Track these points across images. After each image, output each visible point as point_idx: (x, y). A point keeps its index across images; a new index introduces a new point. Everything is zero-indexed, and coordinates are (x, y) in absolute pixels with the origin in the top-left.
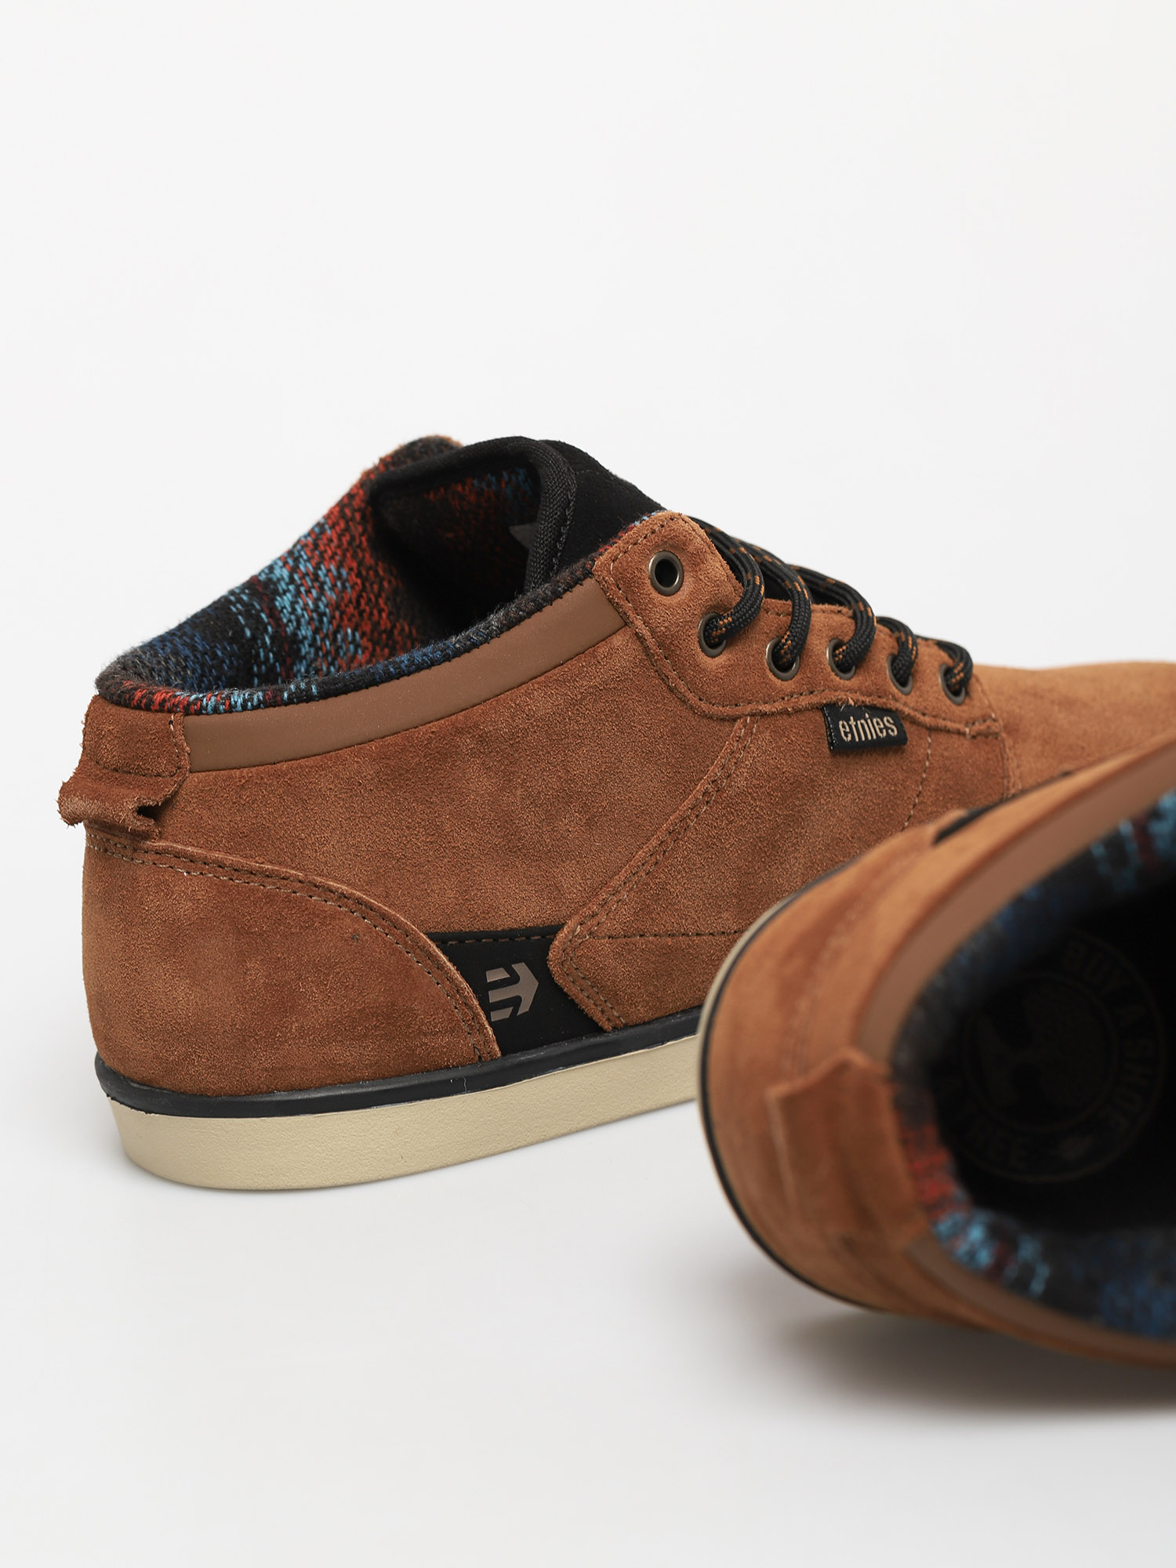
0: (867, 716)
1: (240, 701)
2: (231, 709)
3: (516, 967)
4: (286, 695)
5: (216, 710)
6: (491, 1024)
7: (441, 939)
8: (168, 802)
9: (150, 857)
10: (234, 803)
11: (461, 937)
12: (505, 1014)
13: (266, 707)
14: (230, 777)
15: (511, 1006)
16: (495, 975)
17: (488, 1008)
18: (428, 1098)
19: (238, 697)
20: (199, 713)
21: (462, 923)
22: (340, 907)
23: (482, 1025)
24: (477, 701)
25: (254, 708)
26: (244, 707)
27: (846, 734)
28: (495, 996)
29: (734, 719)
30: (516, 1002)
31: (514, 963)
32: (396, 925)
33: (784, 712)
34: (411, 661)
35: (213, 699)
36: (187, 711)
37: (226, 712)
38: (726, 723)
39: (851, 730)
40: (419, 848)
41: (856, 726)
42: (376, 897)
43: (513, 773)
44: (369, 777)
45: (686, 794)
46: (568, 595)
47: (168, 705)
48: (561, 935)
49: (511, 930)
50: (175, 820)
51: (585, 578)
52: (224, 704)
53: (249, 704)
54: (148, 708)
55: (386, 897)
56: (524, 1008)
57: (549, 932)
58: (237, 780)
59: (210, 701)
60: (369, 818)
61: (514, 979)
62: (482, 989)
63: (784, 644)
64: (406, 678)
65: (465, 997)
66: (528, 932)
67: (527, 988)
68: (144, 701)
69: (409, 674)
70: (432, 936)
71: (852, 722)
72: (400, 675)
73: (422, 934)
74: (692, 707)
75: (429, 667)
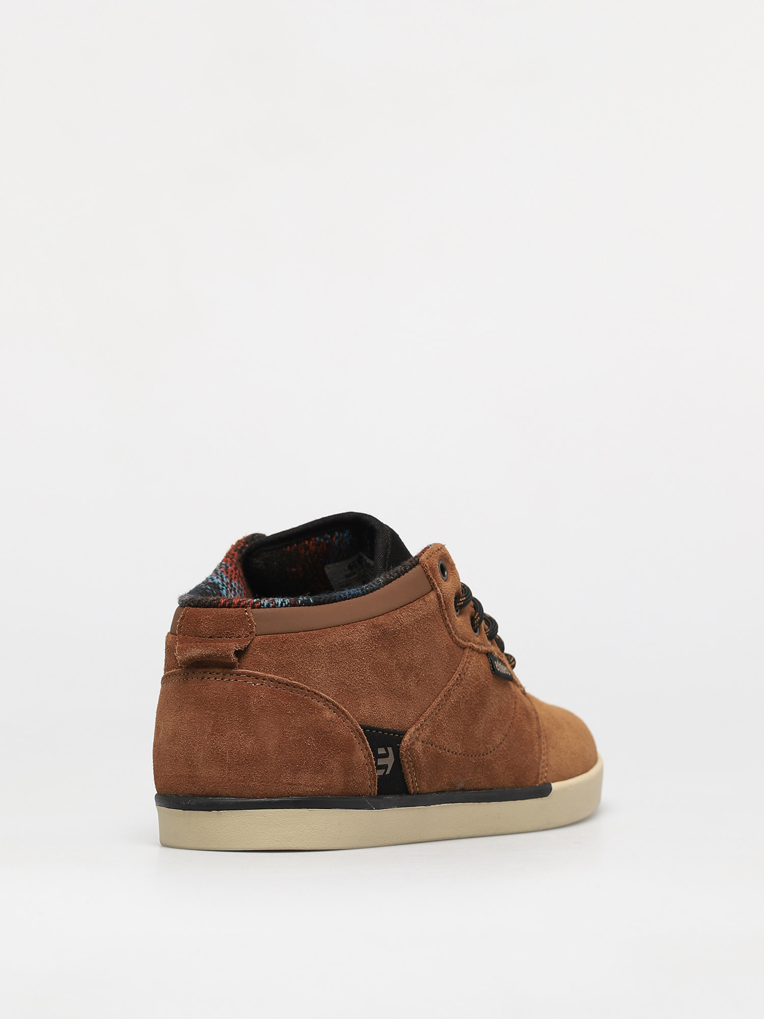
0: (501, 663)
1: (280, 602)
2: (275, 606)
3: (388, 749)
4: (299, 601)
5: (268, 606)
6: (377, 776)
7: (365, 729)
8: (246, 649)
9: (235, 676)
10: (279, 650)
12: (382, 772)
13: (291, 606)
14: (277, 638)
15: (384, 768)
16: (381, 751)
17: (378, 767)
19: (279, 601)
20: (259, 607)
21: (372, 722)
22: (324, 705)
24: (380, 614)
25: (286, 606)
26: (282, 605)
27: (498, 667)
28: (380, 762)
30: (387, 767)
32: (348, 717)
34: (350, 594)
35: (266, 601)
36: (253, 607)
37: (273, 607)
42: (340, 703)
46: (410, 572)
47: (242, 604)
48: (406, 738)
50: (248, 659)
51: (417, 565)
52: (272, 603)
53: (284, 604)
54: (229, 607)
56: (388, 771)
57: (402, 734)
58: (281, 639)
59: (265, 602)
60: (338, 663)
61: (387, 755)
62: (377, 757)
63: (476, 619)
64: (348, 601)
65: (371, 759)
66: (395, 732)
67: (391, 761)
68: (228, 603)
69: (349, 599)
70: (362, 727)
71: (498, 663)
72: (345, 599)
73: (358, 724)
75: (357, 597)
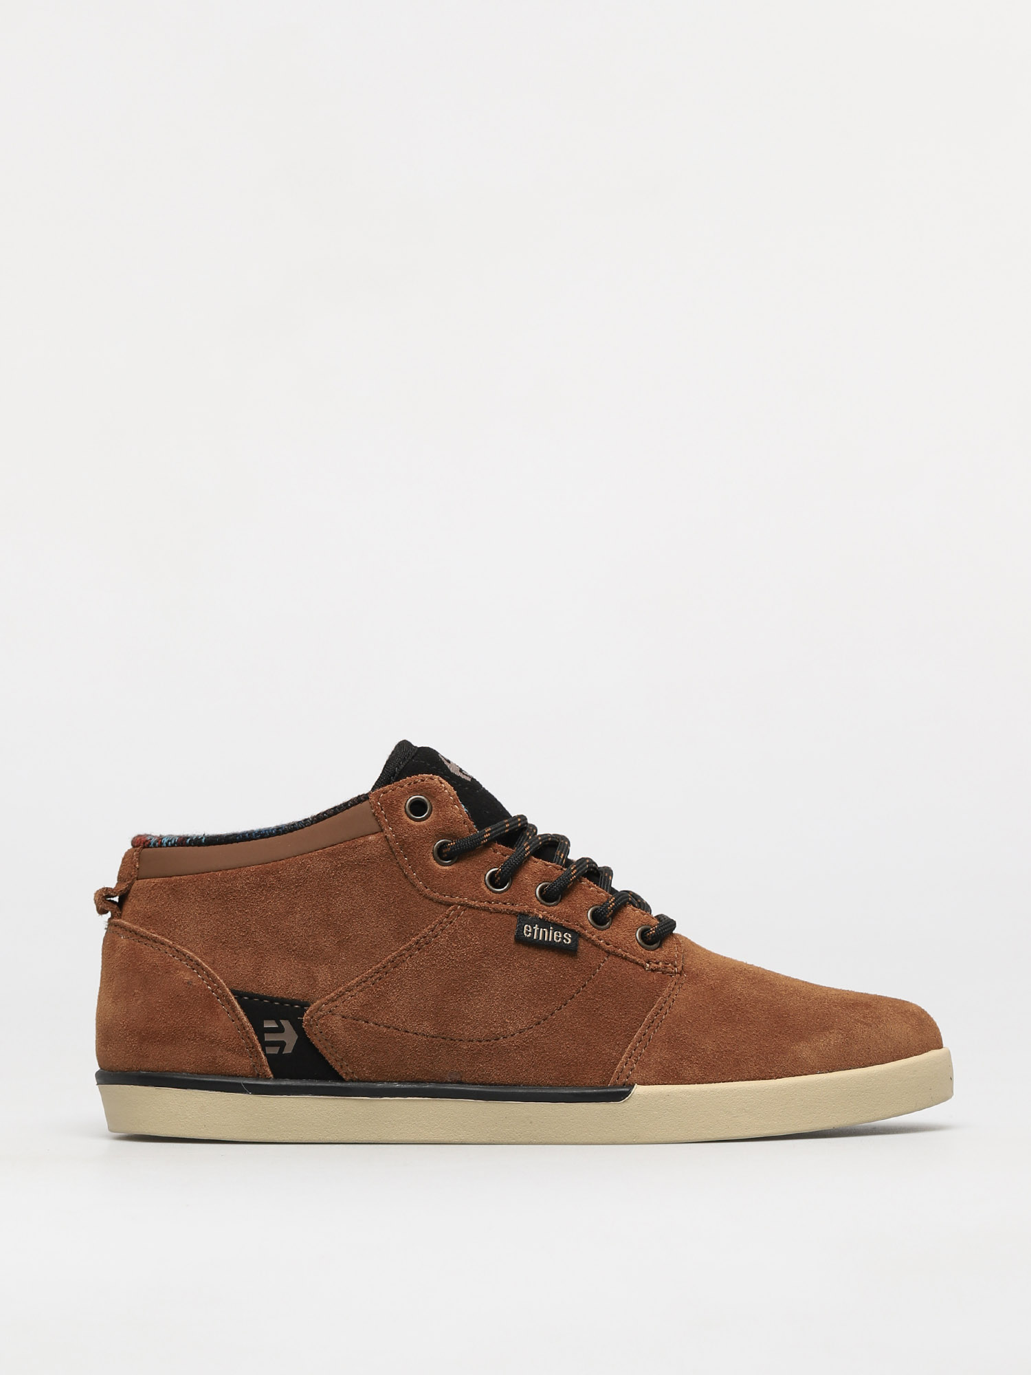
0: (551, 928)
3: (283, 1022)
6: (265, 1055)
7: (239, 995)
11: (252, 996)
12: (274, 1051)
15: (278, 1046)
16: (269, 1024)
17: (265, 1045)
18: (221, 1091)
21: (253, 988)
22: (187, 965)
23: (259, 1053)
27: (528, 933)
28: (269, 1037)
29: (450, 905)
30: (282, 1045)
31: (282, 1019)
32: (214, 981)
33: (485, 909)
38: (443, 906)
39: (531, 931)
40: (235, 938)
41: (539, 931)
42: (208, 963)
43: (296, 904)
44: (213, 891)
45: (405, 941)
48: (311, 1008)
49: (283, 998)
55: (212, 964)
56: (288, 1050)
57: (304, 1005)
60: (211, 915)
61: (280, 1030)
62: (260, 1031)
65: (247, 1032)
67: (290, 1038)
70: (234, 992)
71: (536, 928)
73: (227, 989)
74: (418, 891)
